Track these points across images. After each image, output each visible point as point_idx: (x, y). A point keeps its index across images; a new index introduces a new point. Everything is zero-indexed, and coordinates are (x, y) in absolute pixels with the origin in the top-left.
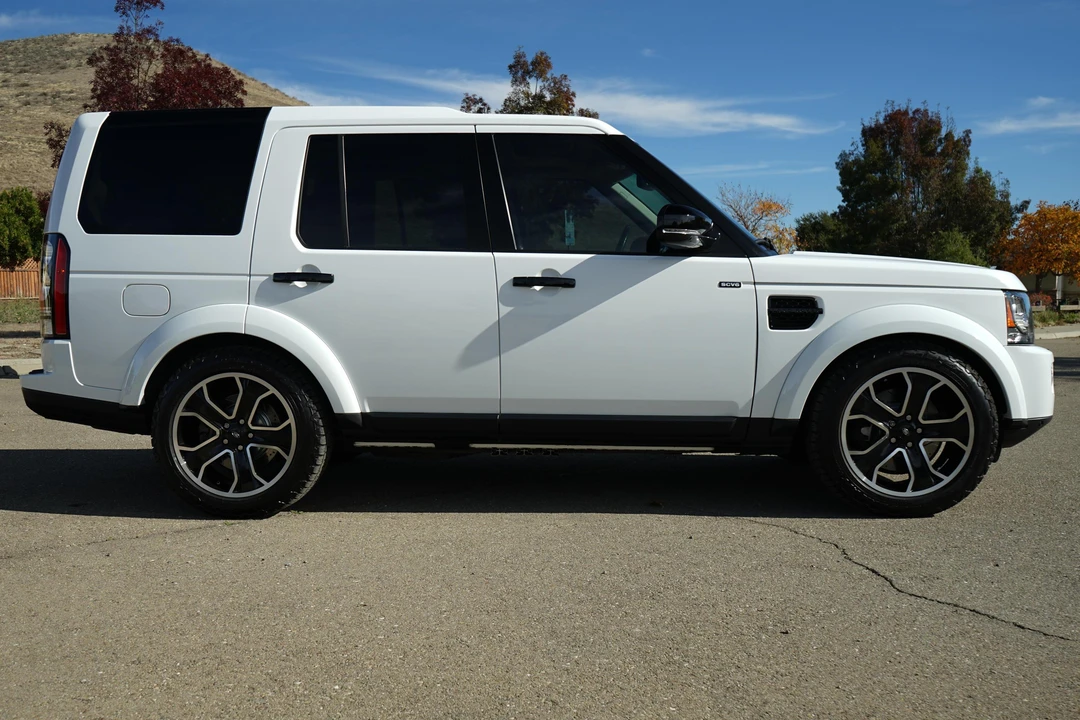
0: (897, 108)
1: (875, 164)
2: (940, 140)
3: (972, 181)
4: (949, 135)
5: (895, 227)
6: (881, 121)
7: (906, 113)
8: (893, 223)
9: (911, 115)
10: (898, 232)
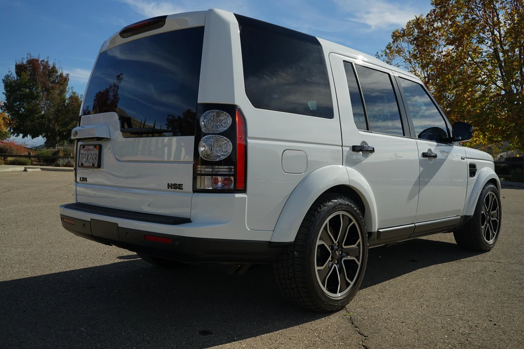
0: (32, 58)
1: (25, 84)
2: (57, 76)
3: (71, 98)
4: (61, 74)
5: (37, 116)
6: (25, 62)
7: (37, 61)
8: (36, 114)
9: (40, 62)
10: (38, 119)
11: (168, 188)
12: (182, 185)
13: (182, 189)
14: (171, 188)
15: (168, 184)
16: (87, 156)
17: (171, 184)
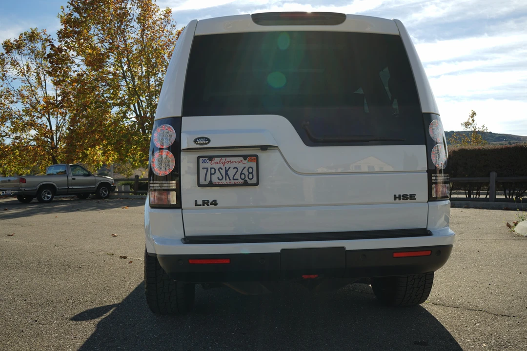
11: (395, 200)
12: (415, 195)
13: (415, 199)
14: (400, 200)
15: (395, 196)
16: (223, 172)
17: (400, 195)
